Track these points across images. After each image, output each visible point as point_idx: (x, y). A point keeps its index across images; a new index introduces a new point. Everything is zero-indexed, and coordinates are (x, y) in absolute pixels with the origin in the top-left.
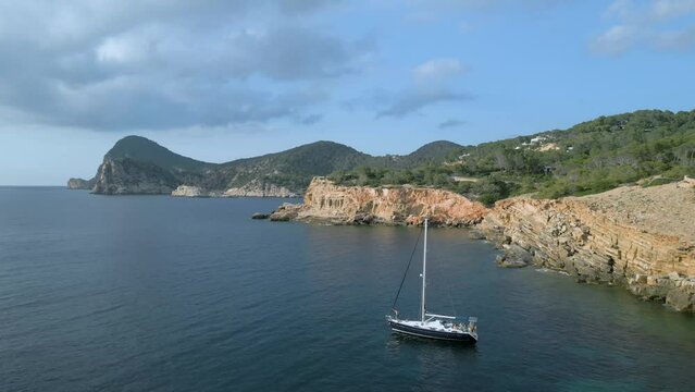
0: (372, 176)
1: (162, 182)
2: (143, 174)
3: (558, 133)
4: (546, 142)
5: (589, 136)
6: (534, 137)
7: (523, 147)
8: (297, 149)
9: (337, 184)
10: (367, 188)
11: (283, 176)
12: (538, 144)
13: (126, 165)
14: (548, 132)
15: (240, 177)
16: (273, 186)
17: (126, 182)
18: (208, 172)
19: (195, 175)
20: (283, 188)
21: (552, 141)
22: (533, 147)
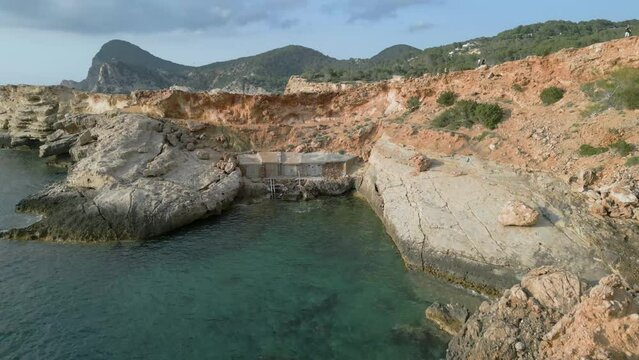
0: (334, 75)
1: (153, 83)
2: (136, 76)
3: (485, 40)
4: (473, 48)
5: (504, 42)
6: (465, 43)
7: (456, 52)
8: (270, 53)
9: (309, 81)
10: (330, 84)
11: (259, 77)
12: (467, 49)
13: (121, 67)
14: (477, 40)
15: (220, 79)
16: (251, 86)
17: (122, 83)
18: (190, 74)
19: (179, 77)
20: (260, 89)
21: (477, 47)
22: (463, 52)
